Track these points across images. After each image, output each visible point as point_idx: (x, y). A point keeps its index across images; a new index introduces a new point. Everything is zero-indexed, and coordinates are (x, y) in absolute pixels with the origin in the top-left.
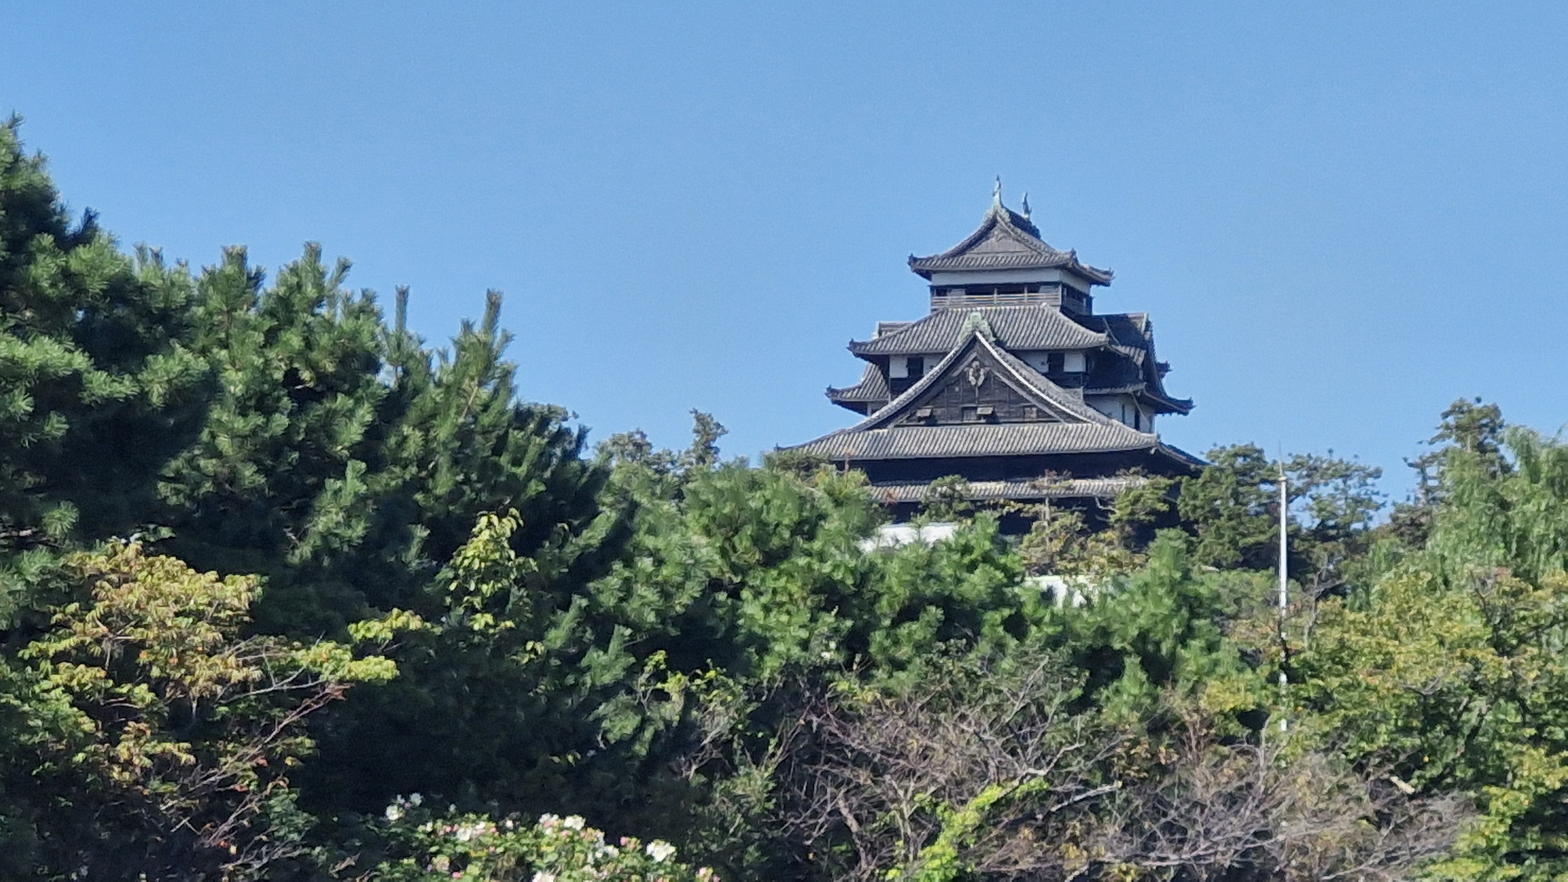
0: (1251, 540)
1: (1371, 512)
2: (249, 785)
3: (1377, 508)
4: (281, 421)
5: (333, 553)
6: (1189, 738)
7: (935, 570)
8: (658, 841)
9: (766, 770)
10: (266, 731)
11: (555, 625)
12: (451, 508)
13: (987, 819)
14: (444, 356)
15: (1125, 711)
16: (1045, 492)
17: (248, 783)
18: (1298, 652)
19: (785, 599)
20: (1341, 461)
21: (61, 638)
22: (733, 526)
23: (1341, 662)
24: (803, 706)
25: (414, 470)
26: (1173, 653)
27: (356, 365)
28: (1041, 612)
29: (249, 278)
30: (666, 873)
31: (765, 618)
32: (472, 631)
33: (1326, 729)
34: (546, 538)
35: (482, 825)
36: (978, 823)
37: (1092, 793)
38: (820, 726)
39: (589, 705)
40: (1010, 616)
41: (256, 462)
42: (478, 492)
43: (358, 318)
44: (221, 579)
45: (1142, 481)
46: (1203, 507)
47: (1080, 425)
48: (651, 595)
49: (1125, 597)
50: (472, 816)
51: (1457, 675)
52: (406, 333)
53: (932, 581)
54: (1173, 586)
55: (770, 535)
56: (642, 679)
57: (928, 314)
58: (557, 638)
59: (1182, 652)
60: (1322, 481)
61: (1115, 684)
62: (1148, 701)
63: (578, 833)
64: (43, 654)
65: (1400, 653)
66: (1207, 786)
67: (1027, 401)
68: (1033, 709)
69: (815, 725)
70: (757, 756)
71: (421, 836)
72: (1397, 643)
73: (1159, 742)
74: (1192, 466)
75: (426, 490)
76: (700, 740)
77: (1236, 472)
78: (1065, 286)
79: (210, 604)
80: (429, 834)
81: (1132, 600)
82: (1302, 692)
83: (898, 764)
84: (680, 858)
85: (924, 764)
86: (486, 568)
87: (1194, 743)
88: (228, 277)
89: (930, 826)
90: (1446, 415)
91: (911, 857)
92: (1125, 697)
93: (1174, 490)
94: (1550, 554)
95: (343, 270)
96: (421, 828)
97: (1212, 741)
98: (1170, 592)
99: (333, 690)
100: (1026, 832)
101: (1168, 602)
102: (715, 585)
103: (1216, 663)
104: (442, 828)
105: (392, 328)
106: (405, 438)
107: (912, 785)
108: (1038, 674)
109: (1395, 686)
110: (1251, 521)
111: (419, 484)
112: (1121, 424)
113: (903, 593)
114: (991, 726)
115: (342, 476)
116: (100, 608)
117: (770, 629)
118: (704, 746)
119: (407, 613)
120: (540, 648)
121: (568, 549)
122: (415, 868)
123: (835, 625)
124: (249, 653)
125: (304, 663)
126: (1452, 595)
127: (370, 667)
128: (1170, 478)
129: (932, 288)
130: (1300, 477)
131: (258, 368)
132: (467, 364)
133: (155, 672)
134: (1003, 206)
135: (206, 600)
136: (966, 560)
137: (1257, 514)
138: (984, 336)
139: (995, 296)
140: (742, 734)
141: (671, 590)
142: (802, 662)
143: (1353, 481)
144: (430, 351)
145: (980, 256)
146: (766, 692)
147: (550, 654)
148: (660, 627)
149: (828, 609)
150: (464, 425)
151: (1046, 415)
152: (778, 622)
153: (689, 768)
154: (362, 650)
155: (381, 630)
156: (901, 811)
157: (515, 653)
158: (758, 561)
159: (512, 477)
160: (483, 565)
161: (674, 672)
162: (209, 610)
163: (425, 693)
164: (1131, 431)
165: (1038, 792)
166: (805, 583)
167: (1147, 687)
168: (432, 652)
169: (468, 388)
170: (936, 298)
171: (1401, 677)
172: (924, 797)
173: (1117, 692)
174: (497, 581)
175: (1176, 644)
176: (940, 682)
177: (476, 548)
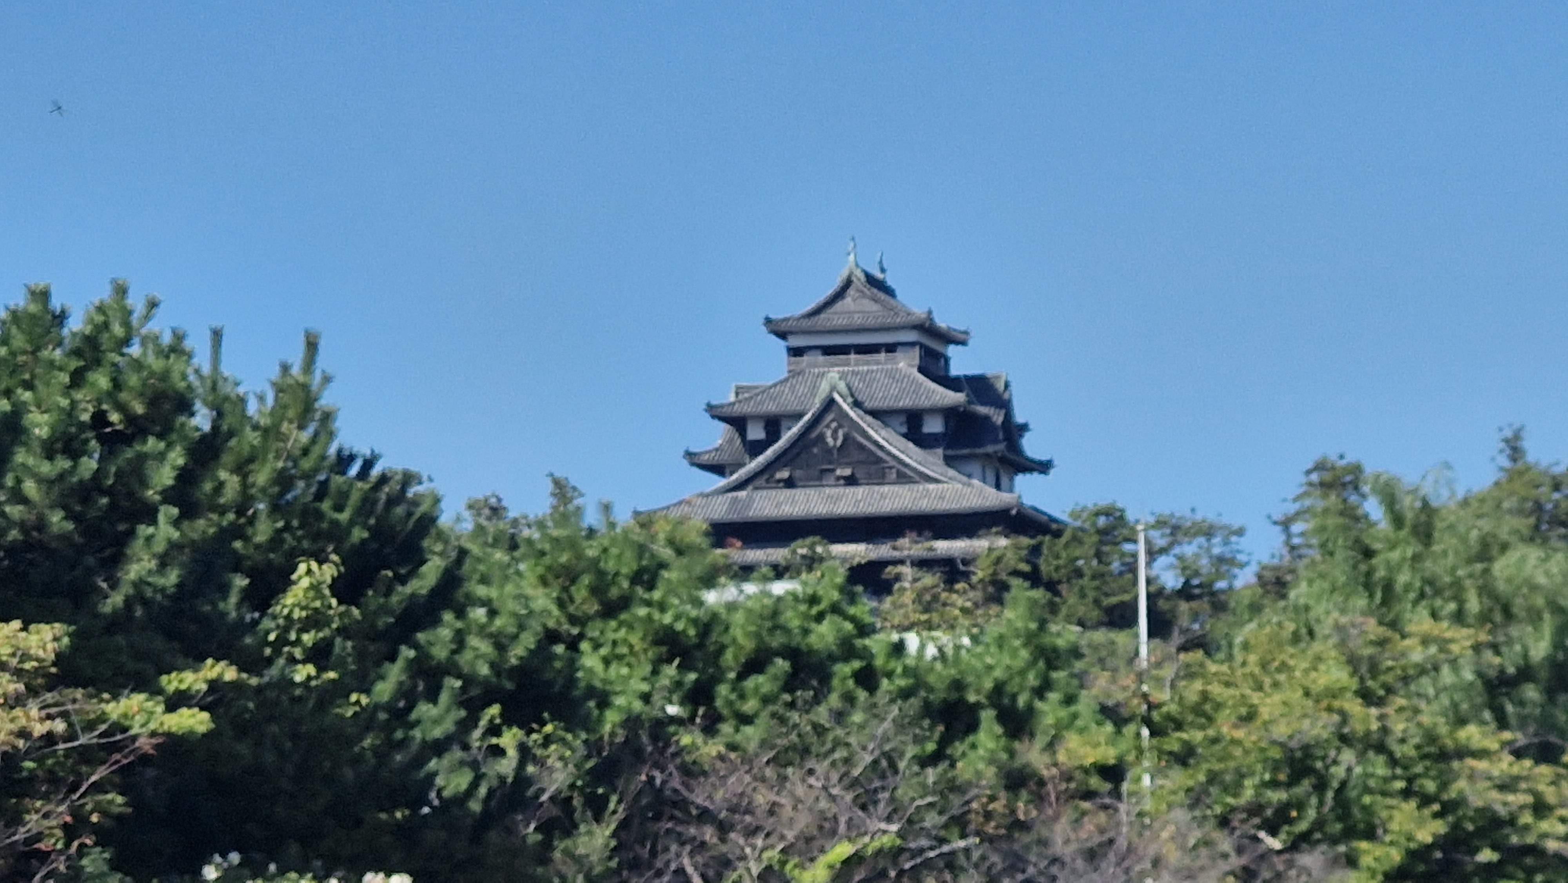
0: (1114, 600)
1: (1236, 571)
2: (55, 844)
3: (1242, 566)
4: (89, 465)
5: (146, 603)
6: (1048, 794)
7: (782, 619)
9: (608, 827)
10: (74, 788)
11: (382, 678)
12: (272, 556)
13: (839, 877)
14: (261, 399)
15: (981, 766)
16: (906, 553)
17: (53, 842)
18: (1160, 705)
19: (625, 651)
20: (1204, 519)
22: (569, 575)
23: (1204, 715)
24: (644, 762)
25: (231, 516)
26: (1030, 708)
27: (167, 406)
28: (892, 665)
29: (55, 317)
31: (606, 671)
32: (294, 684)
33: (1191, 783)
34: (371, 586)
37: (946, 848)
38: (664, 782)
39: (420, 761)
40: (861, 668)
41: (64, 508)
42: (299, 540)
43: (167, 357)
44: (25, 629)
45: (1004, 542)
46: (1065, 567)
47: (940, 486)
48: (485, 647)
49: (980, 650)
50: (294, 874)
51: (1324, 727)
52: (221, 375)
53: (778, 632)
54: (1030, 638)
55: (608, 585)
56: (477, 734)
57: (786, 375)
58: (385, 691)
59: (1039, 704)
60: (1186, 540)
61: (971, 738)
62: (1004, 756)
65: (1265, 705)
66: (1067, 841)
67: (887, 462)
68: (884, 763)
69: (658, 782)
70: (599, 815)
72: (1262, 694)
73: (1017, 797)
74: (1054, 526)
75: (246, 539)
76: (537, 796)
77: (1099, 532)
78: (922, 346)
79: (13, 655)
81: (987, 652)
82: (1165, 746)
83: (744, 820)
85: (771, 820)
86: (307, 617)
87: (1053, 798)
88: (33, 317)
90: (1309, 472)
92: (981, 752)
93: (1036, 550)
94: (1416, 603)
95: (152, 308)
97: (1072, 797)
98: (1025, 645)
99: (145, 744)
101: (1024, 654)
102: (552, 636)
103: (1075, 716)
105: (206, 370)
106: (221, 484)
107: (759, 842)
108: (887, 725)
109: (1260, 739)
110: (1114, 581)
111: (237, 532)
112: (981, 484)
113: (749, 645)
114: (841, 779)
115: (154, 522)
117: (611, 683)
118: (541, 804)
119: (223, 664)
120: (364, 700)
121: (395, 599)
123: (677, 678)
124: (55, 705)
125: (114, 717)
126: (1317, 647)
127: (183, 720)
128: (1032, 538)
129: (789, 349)
130: (1163, 536)
131: (63, 409)
132: (285, 407)
134: (857, 265)
135: (9, 651)
136: (814, 611)
137: (1121, 574)
138: (841, 396)
139: (853, 356)
140: (581, 789)
141: (504, 641)
142: (644, 716)
143: (1216, 540)
144: (246, 393)
145: (834, 317)
146: (607, 748)
147: (376, 707)
148: (494, 680)
149: (669, 661)
150: (284, 469)
151: (906, 476)
152: (619, 676)
153: (528, 825)
154: (175, 702)
155: (195, 681)
156: (748, 870)
157: (340, 706)
158: (597, 611)
159: (335, 523)
160: (304, 614)
161: (510, 726)
162: (14, 662)
163: (243, 749)
164: (991, 491)
165: (891, 849)
166: (645, 635)
167: (1003, 741)
168: (251, 705)
169: (286, 432)
170: (793, 359)
171: (1266, 730)
172: (773, 855)
173: (973, 746)
174: (319, 631)
175: (1033, 697)
176: (786, 735)
177: (296, 596)
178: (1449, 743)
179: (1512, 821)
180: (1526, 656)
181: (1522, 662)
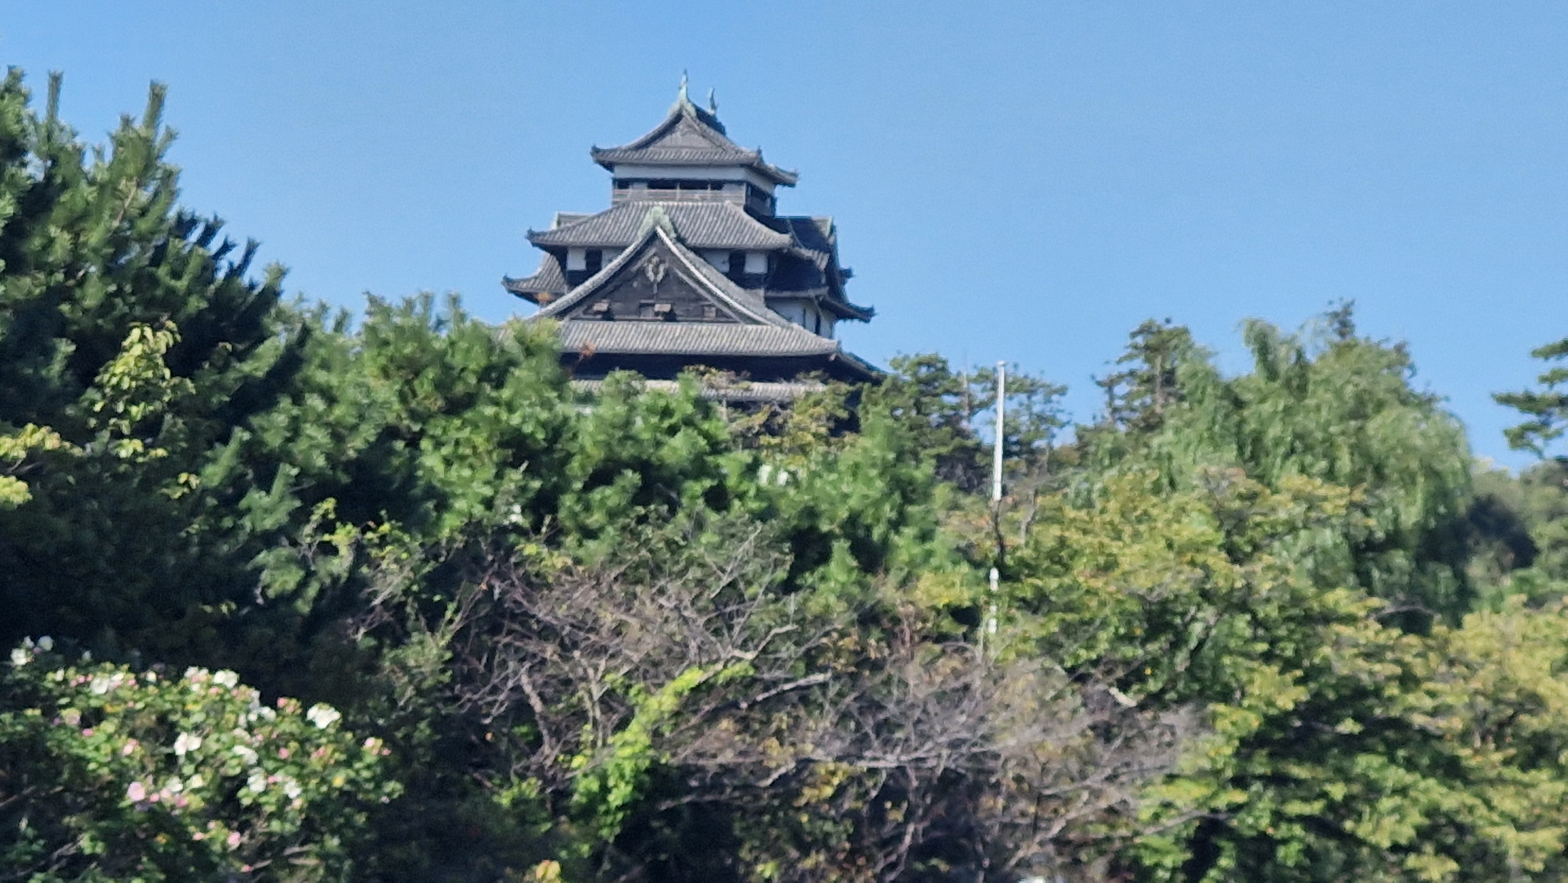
1: (1055, 430)
6: (902, 631)
7: (633, 430)
8: (320, 704)
9: (443, 637)
11: (214, 461)
12: (100, 321)
13: (685, 705)
14: (99, 153)
15: (832, 599)
16: (722, 392)
18: (1016, 548)
19: (468, 451)
20: (1026, 377)
22: (413, 368)
23: (1060, 562)
24: (484, 570)
25: (60, 276)
26: (885, 541)
28: (743, 487)
30: (329, 742)
31: (446, 471)
32: (118, 460)
33: (1043, 632)
34: (206, 359)
35: (119, 677)
36: (676, 709)
37: (802, 682)
38: (503, 593)
39: (248, 552)
40: (712, 487)
42: (132, 306)
43: (3, 98)
45: (822, 387)
47: (759, 327)
48: (321, 436)
49: (833, 475)
50: (109, 666)
51: (1186, 581)
52: (57, 123)
53: (630, 442)
54: (885, 469)
55: (454, 380)
56: (308, 529)
57: (610, 207)
58: (214, 474)
59: (895, 538)
61: (821, 569)
62: (856, 590)
63: (228, 691)
65: (1124, 555)
66: (920, 684)
67: (706, 300)
69: (497, 591)
70: (433, 624)
71: (50, 685)
72: (1121, 544)
73: (869, 634)
74: (874, 375)
75: (74, 302)
76: (370, 599)
78: (749, 185)
80: (58, 684)
81: (842, 480)
82: (1018, 592)
83: (588, 639)
84: (344, 726)
85: (617, 641)
86: (137, 388)
87: (907, 638)
89: (622, 710)
90: (1134, 335)
91: (600, 743)
92: (832, 584)
93: (854, 397)
94: (1286, 457)
96: (50, 676)
97: (925, 638)
98: (881, 475)
100: (725, 724)
101: (880, 484)
102: (391, 431)
103: (929, 554)
104: (75, 678)
105: (42, 116)
106: (51, 241)
107: (602, 664)
108: (746, 548)
109: (1118, 590)
110: (932, 432)
111: (62, 293)
112: (801, 328)
113: (598, 454)
114: (693, 603)
117: (452, 484)
118: (373, 608)
119: (44, 430)
120: (194, 481)
121: (231, 375)
122: (41, 720)
123: (522, 483)
126: (1177, 498)
128: (852, 384)
129: (615, 181)
130: (984, 390)
132: (124, 162)
134: (688, 100)
136: (666, 424)
137: (939, 426)
138: (665, 231)
139: (678, 191)
140: (416, 596)
141: (344, 432)
142: (485, 521)
143: (1038, 398)
144: (84, 145)
145: (660, 152)
146: (444, 553)
147: (205, 491)
148: (329, 472)
149: (515, 466)
150: (117, 231)
151: (725, 315)
152: (459, 477)
153: (357, 631)
155: (13, 447)
156: (589, 691)
157: (167, 486)
158: (441, 408)
159: (171, 291)
160: (134, 384)
161: (344, 523)
163: (62, 524)
164: (810, 335)
165: (744, 677)
166: (490, 436)
167: (854, 575)
168: (71, 479)
169: (125, 190)
170: (618, 191)
171: (1125, 581)
172: (616, 678)
173: (823, 578)
174: (149, 403)
175: (888, 530)
176: (637, 550)
177: (126, 364)
178: (1316, 606)
179: (1377, 692)
180: (1396, 520)
181: (1391, 527)
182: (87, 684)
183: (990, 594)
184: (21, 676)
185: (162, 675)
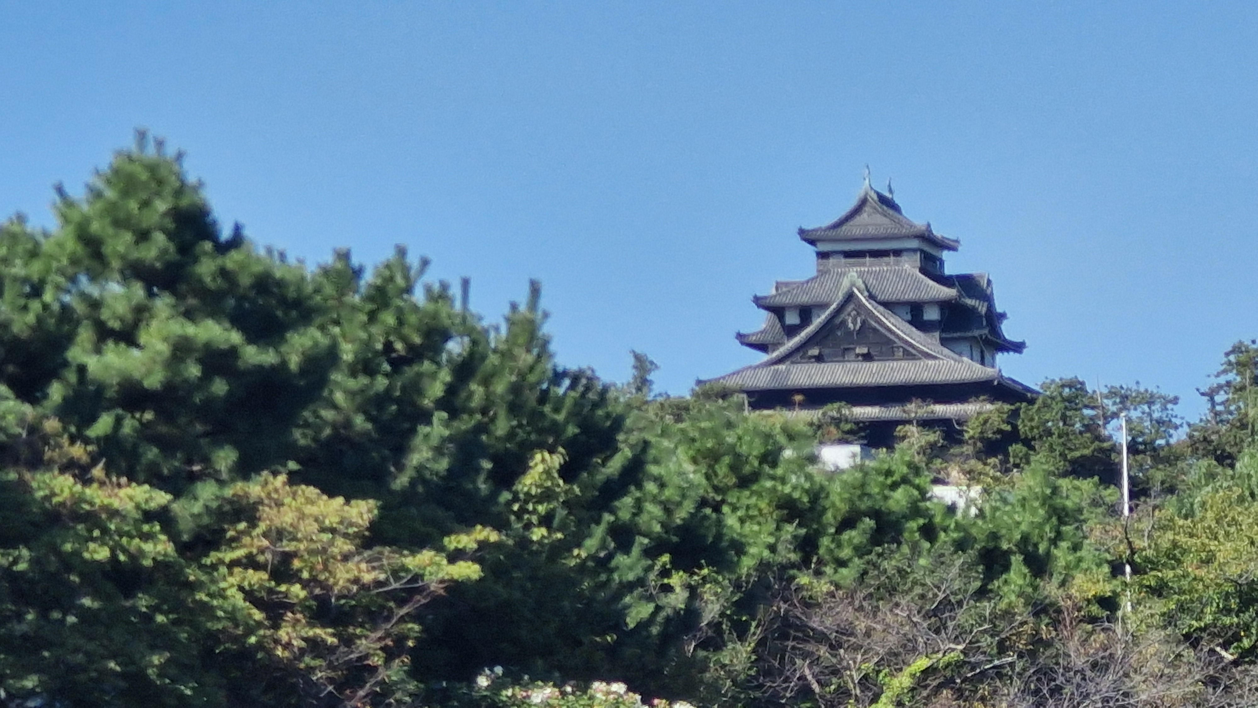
0: (1077, 454)
1: (1172, 431)
3: (1176, 428)
4: (382, 382)
5: (425, 482)
6: (1064, 619)
7: (868, 490)
8: (679, 702)
9: (749, 645)
10: (387, 619)
11: (590, 536)
12: (508, 446)
13: (918, 683)
14: (498, 330)
15: (1014, 598)
16: (913, 415)
17: (377, 660)
18: (1142, 550)
19: (756, 513)
20: (1146, 391)
21: (233, 549)
22: (714, 457)
23: (1174, 558)
24: (774, 596)
25: (478, 417)
26: (1048, 553)
28: (947, 522)
29: (354, 272)
31: (742, 528)
32: (532, 542)
33: (1164, 609)
34: (584, 469)
35: (548, 691)
36: (912, 686)
37: (997, 663)
38: (787, 611)
39: (618, 595)
40: (924, 524)
41: (365, 413)
42: (529, 433)
43: (437, 302)
44: (347, 503)
45: (989, 407)
46: (1038, 428)
47: (937, 362)
48: (657, 511)
49: (1008, 508)
50: (540, 683)
52: (469, 312)
53: (866, 498)
54: (1045, 500)
55: (743, 464)
56: (653, 576)
57: (814, 273)
58: (593, 546)
59: (1055, 552)
60: (1132, 407)
61: (1004, 576)
62: (1030, 590)
63: (621, 696)
64: (221, 562)
65: (1220, 551)
66: (1079, 656)
67: (896, 343)
69: (782, 611)
70: (742, 636)
71: (504, 699)
72: (1217, 543)
73: (1041, 622)
74: (1029, 395)
75: (490, 433)
76: (699, 623)
77: (1064, 400)
78: (922, 251)
79: (341, 522)
80: (510, 698)
81: (1014, 511)
82: (1145, 582)
83: (849, 641)
85: (868, 641)
86: (541, 493)
87: (1068, 623)
88: (338, 272)
89: (875, 688)
90: (1227, 354)
92: (1013, 586)
93: (1015, 414)
95: (425, 265)
96: (504, 693)
97: (1080, 621)
98: (1043, 505)
99: (437, 588)
100: (947, 694)
101: (1041, 512)
102: (703, 502)
103: (1080, 560)
104: (520, 693)
105: (460, 309)
106: (472, 393)
107: (859, 657)
109: (1216, 577)
110: (1076, 438)
111: (481, 428)
112: (970, 360)
113: (844, 507)
114: (919, 612)
115: (429, 423)
116: (262, 527)
117: (745, 536)
118: (701, 628)
119: (488, 529)
121: (599, 478)
123: (796, 533)
124: (374, 560)
125: (412, 568)
127: (461, 570)
128: (1012, 404)
129: (818, 253)
130: (1115, 403)
131: (363, 340)
132: (515, 336)
133: (305, 575)
134: (872, 188)
135: (337, 519)
136: (889, 481)
137: (1081, 433)
138: (859, 291)
139: (868, 259)
140: (729, 617)
141: (672, 507)
142: (772, 562)
143: (1157, 407)
144: (488, 326)
145: (854, 228)
146: (745, 586)
147: (589, 558)
148: (665, 536)
149: (790, 521)
150: (516, 382)
151: (910, 354)
152: (752, 531)
153: (689, 644)
154: (455, 556)
155: (469, 541)
156: (851, 676)
157: (564, 559)
158: (735, 484)
159: (555, 423)
160: (539, 491)
161: (677, 569)
162: (341, 528)
163: (499, 588)
164: (977, 366)
165: (957, 661)
166: (771, 501)
167: (1029, 579)
169: (518, 354)
170: (820, 260)
171: (1221, 570)
172: (868, 666)
173: (1006, 582)
174: (549, 502)
175: (1050, 545)
176: (878, 577)
177: (533, 477)
182: (528, 697)
183: (1125, 584)
184: (485, 693)
185: (576, 688)
